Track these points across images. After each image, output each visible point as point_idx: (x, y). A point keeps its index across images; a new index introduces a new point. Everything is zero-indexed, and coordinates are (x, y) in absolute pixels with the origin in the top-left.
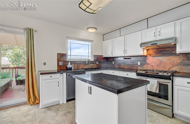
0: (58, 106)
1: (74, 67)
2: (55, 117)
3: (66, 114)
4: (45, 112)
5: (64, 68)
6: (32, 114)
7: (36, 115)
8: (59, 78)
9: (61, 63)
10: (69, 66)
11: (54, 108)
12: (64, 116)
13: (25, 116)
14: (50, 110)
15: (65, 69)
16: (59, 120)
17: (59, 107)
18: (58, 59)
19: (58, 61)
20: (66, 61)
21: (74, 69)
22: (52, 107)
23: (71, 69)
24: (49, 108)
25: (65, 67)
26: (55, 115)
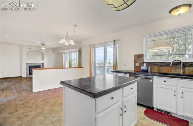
1: (151, 69)
9: (137, 65)
10: (144, 67)
20: (143, 62)
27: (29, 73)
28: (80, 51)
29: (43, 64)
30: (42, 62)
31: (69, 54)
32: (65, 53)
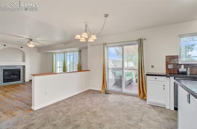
0: (163, 109)
1: (191, 71)
2: (157, 115)
3: (169, 119)
4: (149, 108)
5: (175, 72)
6: (140, 105)
7: (142, 107)
8: (164, 82)
9: (170, 67)
10: (182, 69)
11: (159, 109)
12: (165, 120)
13: (135, 104)
14: (154, 108)
15: (177, 73)
16: (159, 120)
17: (164, 111)
18: (166, 62)
19: (167, 64)
20: (178, 64)
21: (191, 74)
22: (157, 108)
23: (184, 73)
24: (154, 107)
25: (177, 71)
26: (157, 114)
27: (2, 79)
28: (80, 51)
29: (24, 67)
30: (23, 64)
31: (63, 55)
32: (55, 53)
